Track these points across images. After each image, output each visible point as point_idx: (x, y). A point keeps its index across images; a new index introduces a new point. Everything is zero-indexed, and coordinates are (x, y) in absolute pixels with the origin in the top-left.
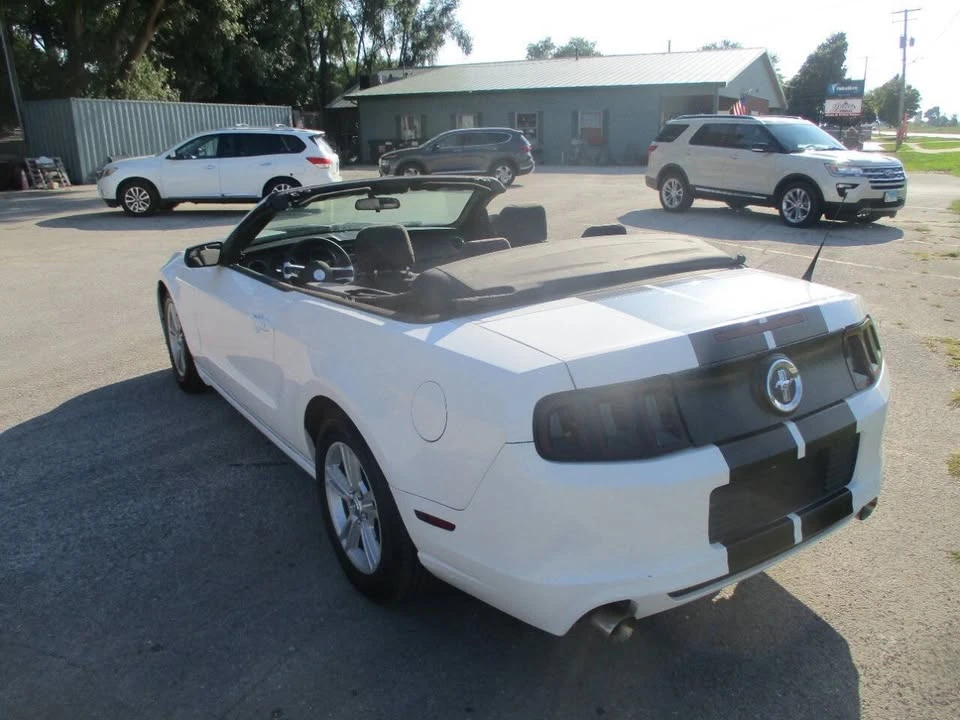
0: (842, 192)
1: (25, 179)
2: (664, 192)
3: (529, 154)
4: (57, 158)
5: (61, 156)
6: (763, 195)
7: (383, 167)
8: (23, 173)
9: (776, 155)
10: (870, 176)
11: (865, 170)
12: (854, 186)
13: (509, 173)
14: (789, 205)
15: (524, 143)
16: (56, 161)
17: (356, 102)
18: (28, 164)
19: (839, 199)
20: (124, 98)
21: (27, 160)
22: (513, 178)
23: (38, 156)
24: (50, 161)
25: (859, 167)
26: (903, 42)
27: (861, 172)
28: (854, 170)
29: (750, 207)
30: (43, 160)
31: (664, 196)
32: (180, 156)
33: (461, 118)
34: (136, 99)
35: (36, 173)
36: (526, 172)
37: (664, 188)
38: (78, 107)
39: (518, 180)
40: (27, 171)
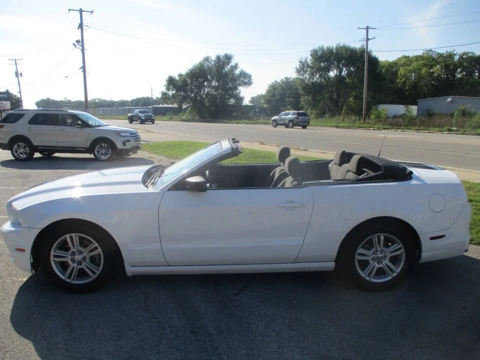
0: (124, 144)
2: (14, 151)
6: (83, 148)
9: (86, 128)
10: (133, 136)
11: (131, 134)
12: (128, 141)
14: (98, 152)
19: (123, 147)
25: (129, 133)
26: (17, 74)
27: (129, 135)
28: (127, 134)
29: (56, 155)
31: (14, 153)
37: (14, 148)
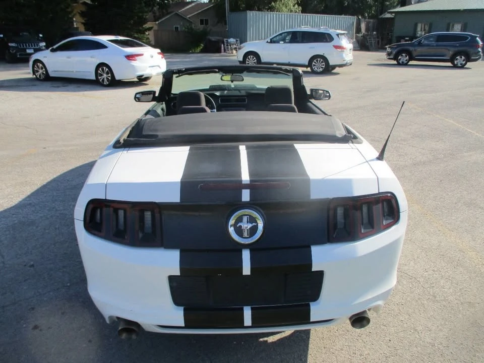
1: (223, 48)
3: (480, 50)
4: (238, 39)
5: (240, 38)
7: (388, 52)
8: (222, 45)
13: (464, 61)
15: (478, 43)
16: (237, 41)
17: (394, 14)
18: (225, 41)
20: (274, 11)
21: (225, 40)
22: (466, 64)
23: (230, 38)
24: (235, 40)
30: (232, 40)
32: (272, 41)
33: (453, 26)
34: (280, 12)
35: (227, 45)
36: (476, 60)
38: (250, 15)
39: (469, 65)
40: (224, 45)
